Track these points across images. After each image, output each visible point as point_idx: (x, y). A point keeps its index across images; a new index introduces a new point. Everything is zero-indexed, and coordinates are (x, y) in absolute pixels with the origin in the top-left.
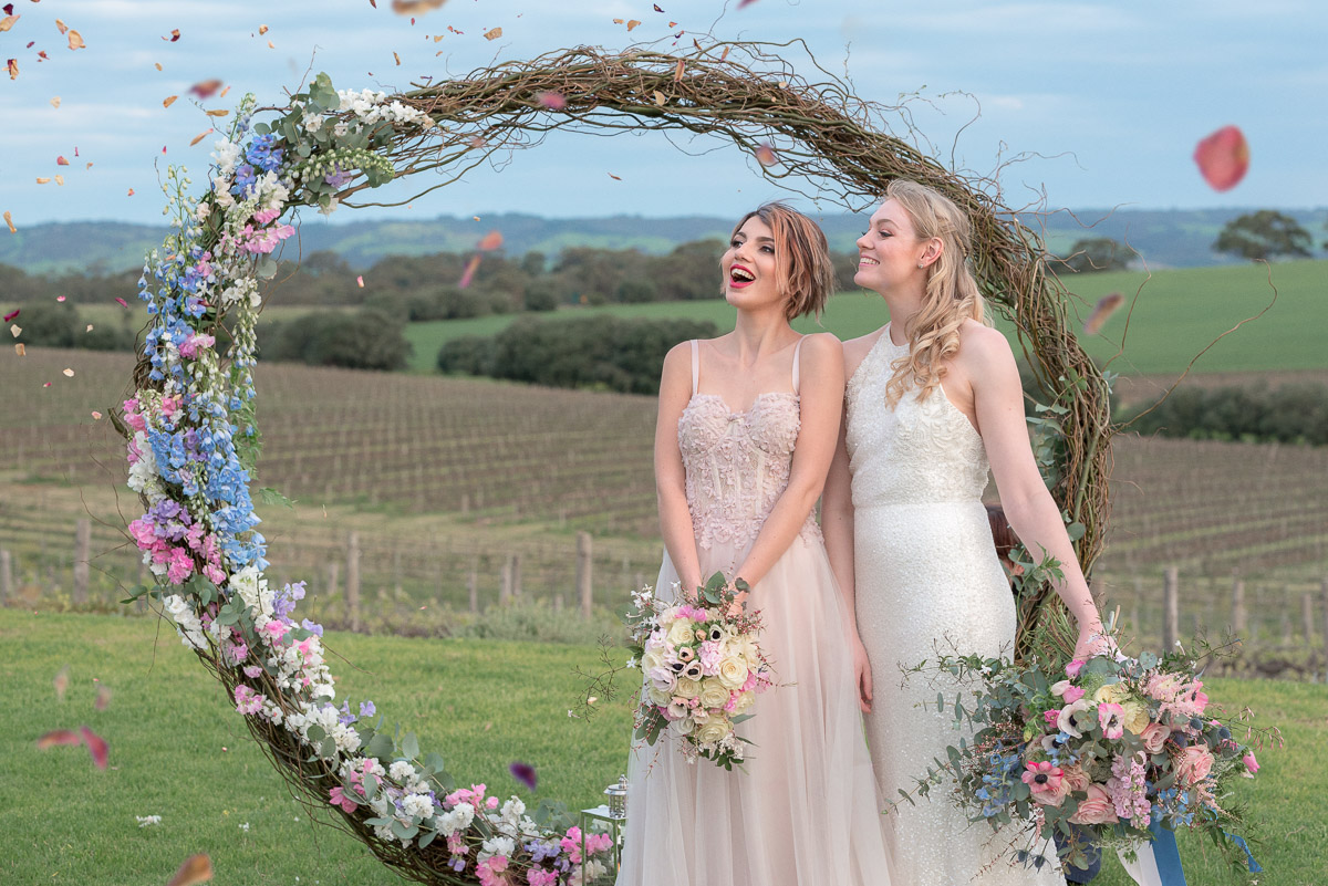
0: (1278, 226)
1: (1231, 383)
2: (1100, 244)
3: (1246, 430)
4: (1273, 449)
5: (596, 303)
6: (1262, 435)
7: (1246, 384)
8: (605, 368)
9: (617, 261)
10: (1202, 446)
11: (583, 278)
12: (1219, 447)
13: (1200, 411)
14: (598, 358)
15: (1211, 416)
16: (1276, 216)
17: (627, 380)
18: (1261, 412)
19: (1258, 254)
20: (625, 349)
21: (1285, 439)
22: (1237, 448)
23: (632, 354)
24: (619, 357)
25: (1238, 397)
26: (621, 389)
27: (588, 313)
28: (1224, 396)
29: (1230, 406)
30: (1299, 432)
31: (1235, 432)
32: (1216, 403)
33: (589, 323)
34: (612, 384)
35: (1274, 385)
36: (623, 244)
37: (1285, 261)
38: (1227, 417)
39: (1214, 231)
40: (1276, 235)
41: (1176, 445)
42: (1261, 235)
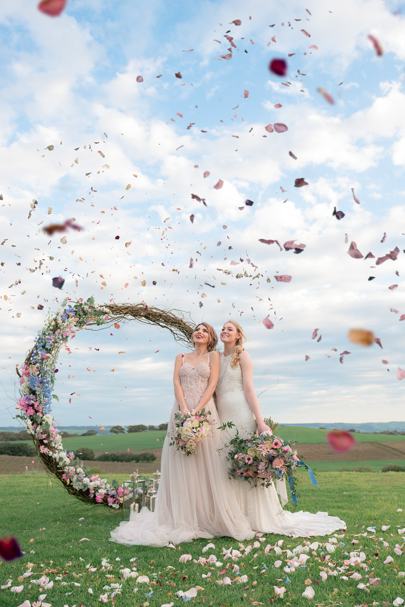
0: (120, 428)
1: (113, 453)
2: (92, 431)
3: (115, 460)
4: (120, 463)
5: (6, 441)
6: (118, 461)
7: (115, 453)
8: (7, 451)
9: (9, 434)
10: (109, 463)
11: (4, 437)
12: (111, 463)
13: (108, 457)
14: (7, 450)
15: (110, 458)
16: (119, 427)
17: (11, 453)
18: (118, 457)
19: (116, 433)
20: (11, 448)
21: (121, 461)
22: (114, 463)
23: (12, 449)
24: (10, 450)
25: (114, 455)
26: (10, 455)
27: (5, 442)
28: (112, 454)
29: (113, 456)
30: (123, 460)
31: (113, 460)
32: (111, 456)
33: (5, 444)
34: (8, 454)
35: (120, 453)
36: (10, 431)
37: (120, 434)
38: (112, 458)
39: (110, 430)
40: (119, 430)
41: (104, 462)
42: (117, 430)
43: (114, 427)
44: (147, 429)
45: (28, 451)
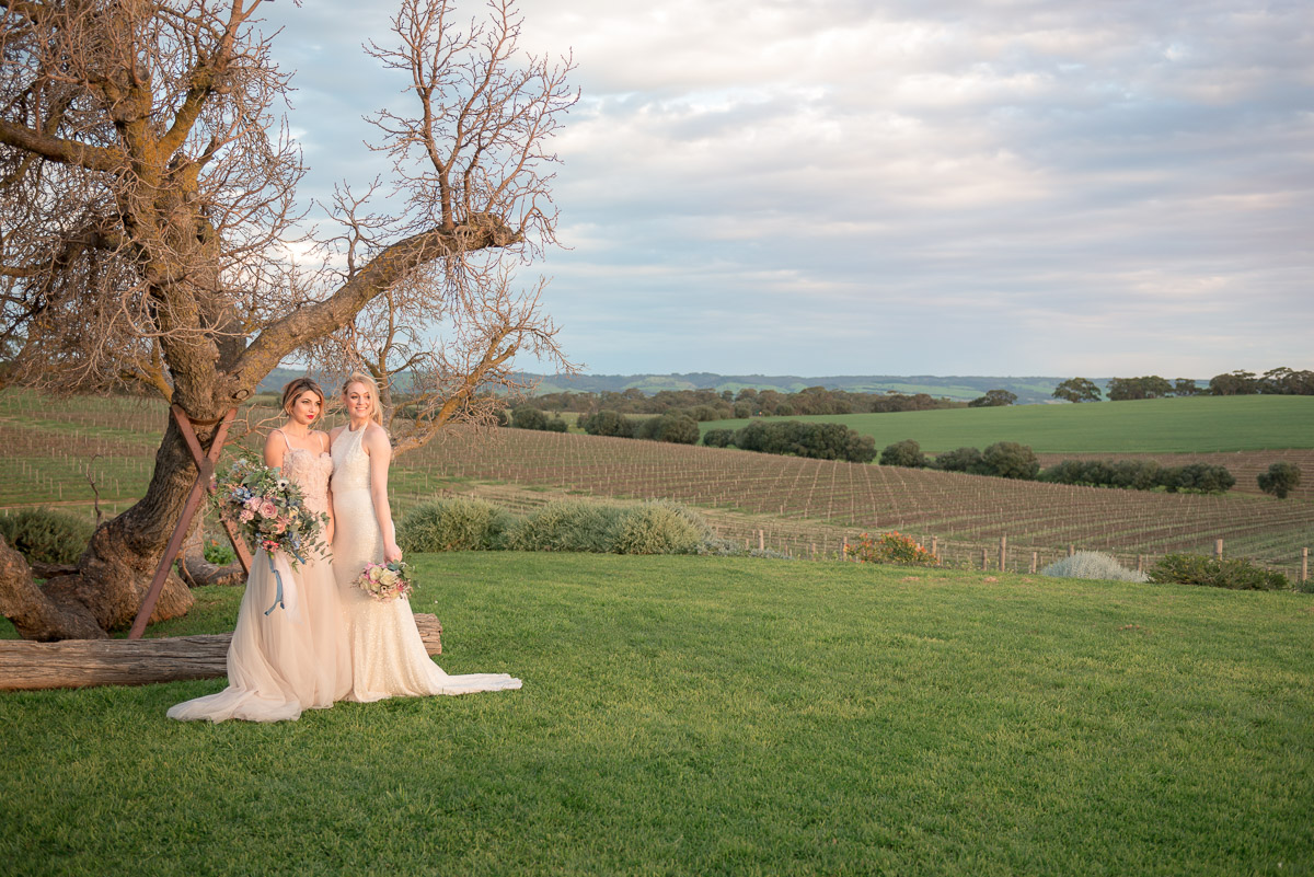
8: (795, 446)
13: (1080, 472)
14: (791, 441)
15: (1086, 474)
17: (805, 451)
19: (1075, 399)
23: (808, 439)
25: (1100, 466)
29: (1095, 470)
30: (1130, 483)
32: (1088, 468)
37: (1087, 403)
38: (1094, 475)
39: (1053, 389)
40: (1084, 390)
42: (1077, 390)
43: (1068, 383)
44: (1169, 389)
45: (850, 447)
